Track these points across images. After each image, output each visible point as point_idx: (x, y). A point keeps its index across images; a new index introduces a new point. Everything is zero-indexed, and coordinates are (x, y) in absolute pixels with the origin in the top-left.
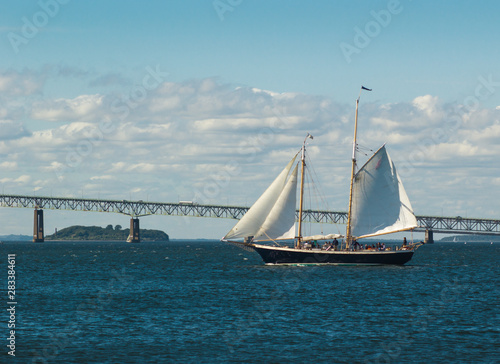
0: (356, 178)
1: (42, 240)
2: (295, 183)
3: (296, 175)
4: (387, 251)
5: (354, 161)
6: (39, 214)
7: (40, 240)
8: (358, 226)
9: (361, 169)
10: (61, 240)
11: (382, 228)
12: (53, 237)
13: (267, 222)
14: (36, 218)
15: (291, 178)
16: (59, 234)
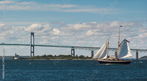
0: (119, 46)
1: (138, 59)
2: (107, 47)
3: (107, 45)
4: (125, 61)
5: (119, 42)
6: (137, 53)
7: (137, 59)
8: (120, 56)
9: (120, 44)
10: (142, 59)
11: (124, 56)
12: (140, 58)
13: (101, 55)
14: (136, 54)
15: (106, 46)
16: (141, 58)
